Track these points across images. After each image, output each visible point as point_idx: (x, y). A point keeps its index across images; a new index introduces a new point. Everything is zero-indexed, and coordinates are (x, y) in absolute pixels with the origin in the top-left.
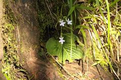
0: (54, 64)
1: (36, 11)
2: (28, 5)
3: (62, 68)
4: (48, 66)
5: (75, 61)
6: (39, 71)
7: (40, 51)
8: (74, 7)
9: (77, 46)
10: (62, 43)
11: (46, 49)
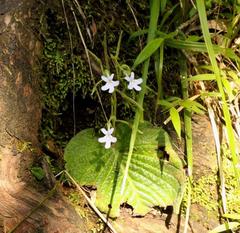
0: (78, 210)
1: (37, 39)
2: (13, 21)
3: (106, 226)
4: (55, 212)
5: (155, 212)
6: (24, 221)
7: (38, 163)
8: (161, 40)
9: (162, 164)
10: (108, 146)
11: (64, 162)
